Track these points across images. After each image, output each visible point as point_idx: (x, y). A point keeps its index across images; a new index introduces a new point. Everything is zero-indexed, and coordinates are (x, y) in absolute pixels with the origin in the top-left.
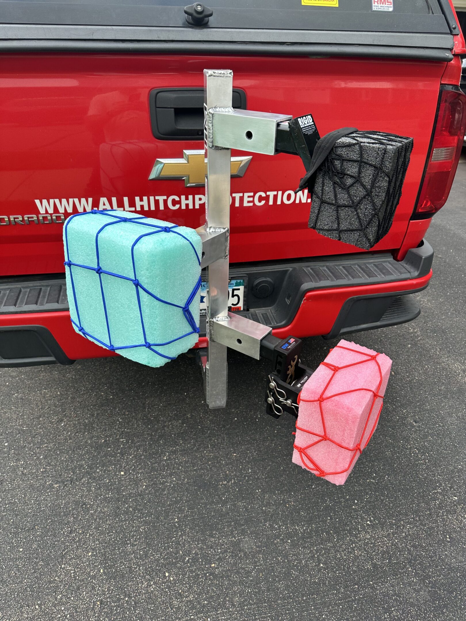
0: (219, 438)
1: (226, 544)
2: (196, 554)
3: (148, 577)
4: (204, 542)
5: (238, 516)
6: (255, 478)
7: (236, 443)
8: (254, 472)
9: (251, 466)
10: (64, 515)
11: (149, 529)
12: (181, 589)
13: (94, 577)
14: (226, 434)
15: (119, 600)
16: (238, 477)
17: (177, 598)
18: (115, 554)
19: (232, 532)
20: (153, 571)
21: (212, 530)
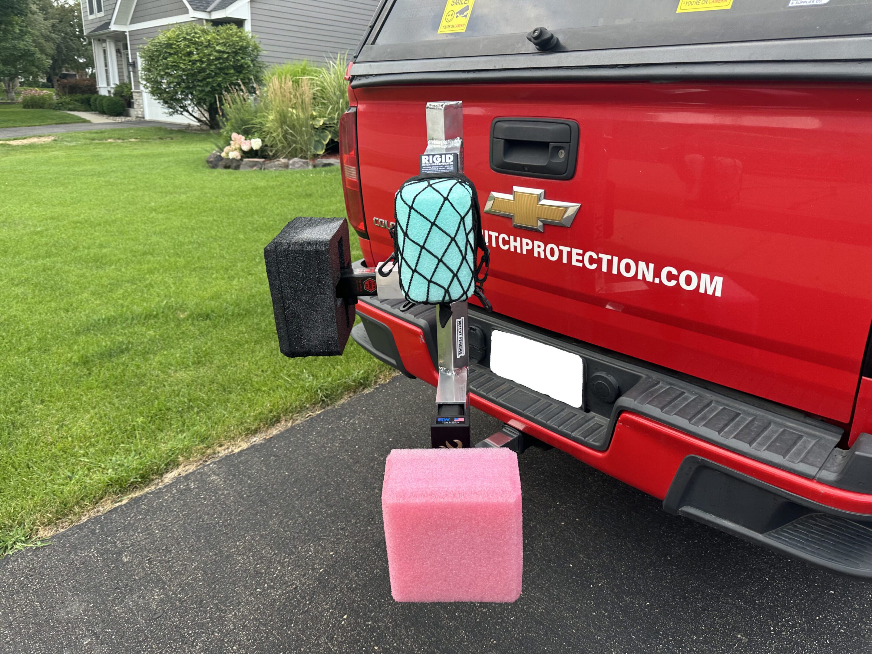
0: (529, 566)
1: (406, 647)
2: (379, 628)
3: (335, 604)
4: (396, 625)
5: (446, 639)
6: (507, 628)
7: (539, 585)
8: (514, 624)
9: (521, 616)
10: (354, 515)
11: (380, 575)
12: (338, 635)
13: (313, 569)
14: (541, 569)
15: (304, 598)
16: (495, 612)
17: (327, 638)
18: (341, 569)
19: (424, 644)
20: (342, 605)
21: (413, 625)
